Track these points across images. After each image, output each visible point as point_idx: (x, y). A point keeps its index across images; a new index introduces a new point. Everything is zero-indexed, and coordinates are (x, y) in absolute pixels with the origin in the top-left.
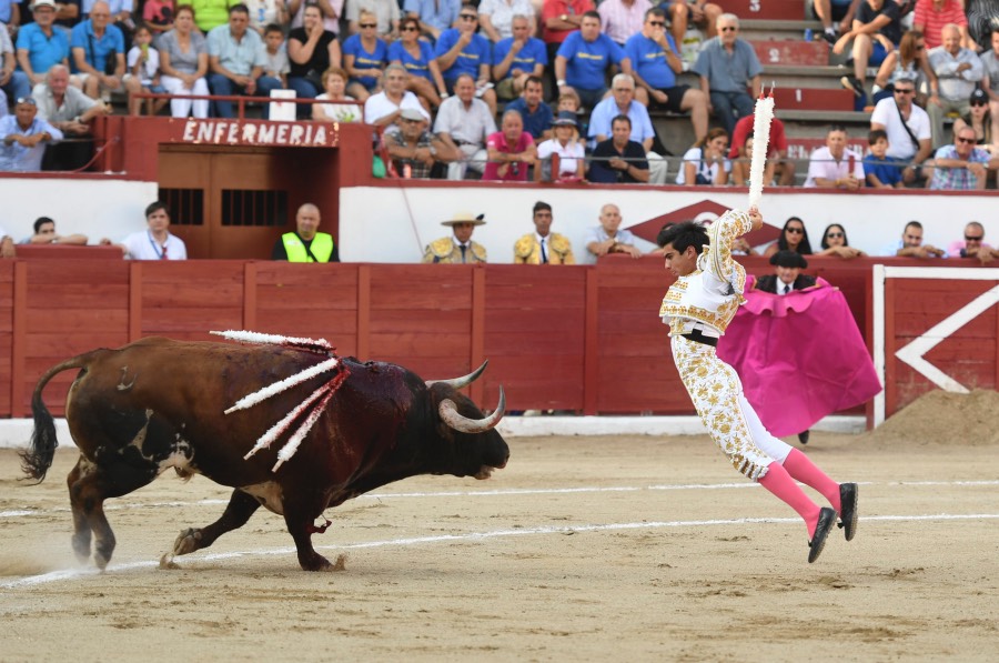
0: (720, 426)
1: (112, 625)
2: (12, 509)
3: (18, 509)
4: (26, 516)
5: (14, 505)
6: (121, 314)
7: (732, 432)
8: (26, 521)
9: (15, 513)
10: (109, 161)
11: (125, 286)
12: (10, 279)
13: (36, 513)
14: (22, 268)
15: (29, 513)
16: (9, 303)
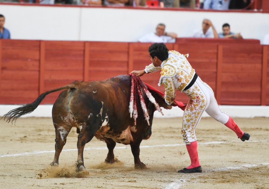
0: (187, 118)
1: (255, 188)
2: (216, 141)
3: (218, 141)
4: (221, 144)
5: (216, 139)
6: (259, 66)
7: (189, 123)
8: (221, 145)
9: (217, 142)
10: (256, 5)
11: (260, 55)
12: (216, 51)
13: (225, 142)
14: (221, 47)
15: (222, 142)
16: (215, 61)
